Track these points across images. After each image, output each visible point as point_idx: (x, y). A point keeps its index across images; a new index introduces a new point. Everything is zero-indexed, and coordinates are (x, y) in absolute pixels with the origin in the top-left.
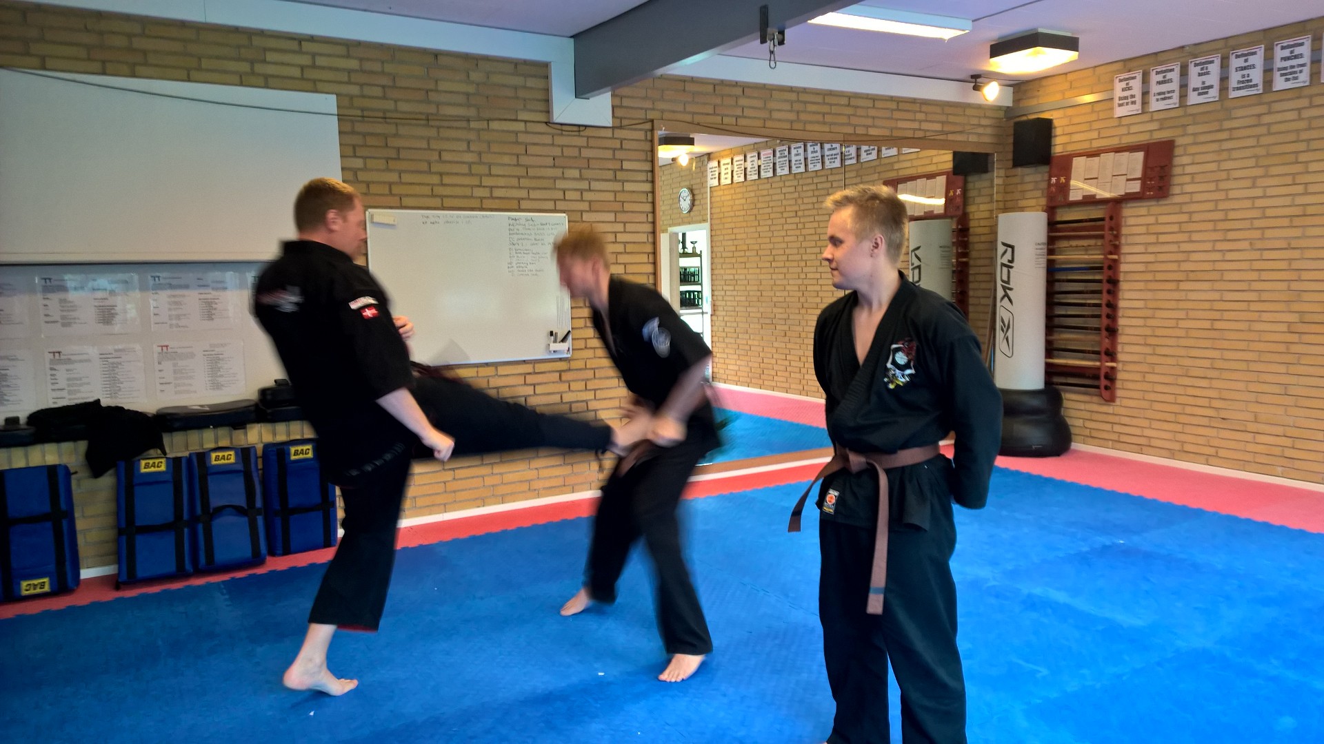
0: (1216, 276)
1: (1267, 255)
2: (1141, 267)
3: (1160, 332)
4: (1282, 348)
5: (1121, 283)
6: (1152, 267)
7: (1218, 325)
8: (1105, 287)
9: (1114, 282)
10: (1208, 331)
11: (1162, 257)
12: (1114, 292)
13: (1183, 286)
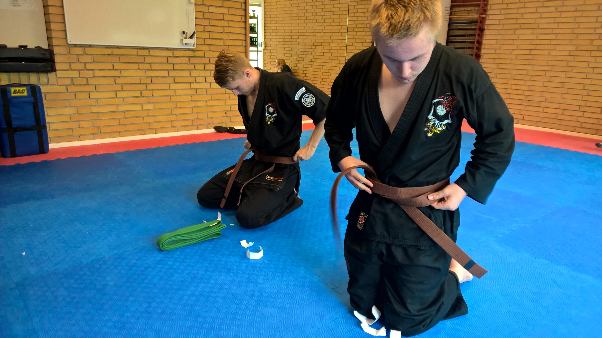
1: (564, 15)
2: (497, 22)
4: (565, 64)
5: (485, 31)
8: (477, 32)
9: (482, 30)
12: (481, 35)
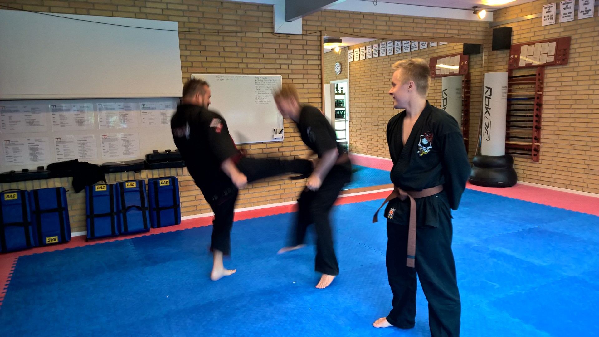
0: (590, 102)
2: (553, 98)
3: (561, 129)
5: (543, 105)
6: (558, 98)
7: (589, 125)
8: (535, 107)
9: (540, 105)
10: (585, 128)
11: (563, 93)
12: (540, 109)
13: (573, 106)
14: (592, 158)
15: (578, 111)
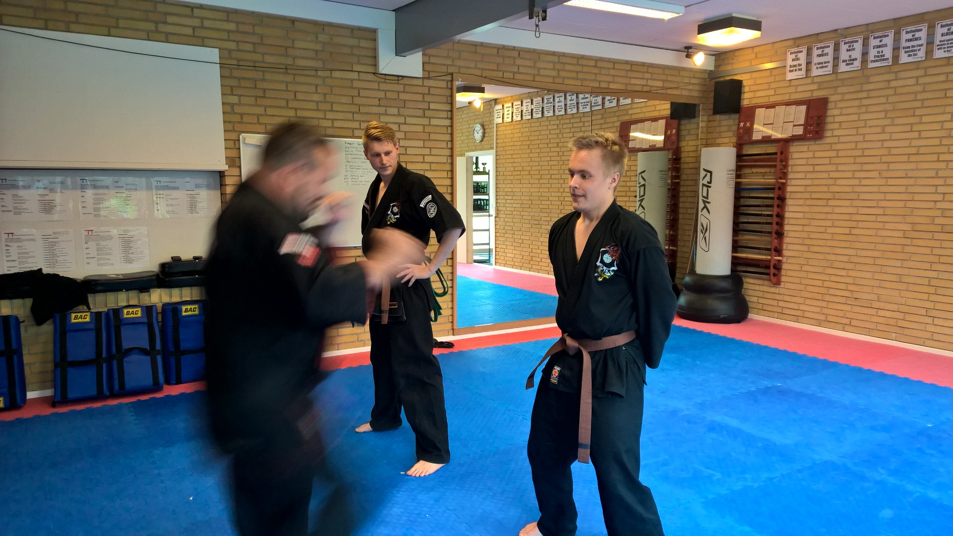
0: (854, 196)
1: (890, 182)
2: (801, 189)
3: (813, 236)
4: (899, 249)
5: (787, 200)
6: (809, 189)
7: (855, 231)
8: (776, 202)
9: (782, 199)
10: (847, 236)
11: (816, 182)
12: (782, 206)
13: (831, 203)
14: (858, 281)
15: (837, 210)
